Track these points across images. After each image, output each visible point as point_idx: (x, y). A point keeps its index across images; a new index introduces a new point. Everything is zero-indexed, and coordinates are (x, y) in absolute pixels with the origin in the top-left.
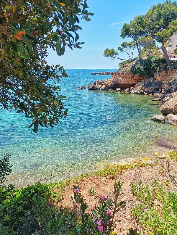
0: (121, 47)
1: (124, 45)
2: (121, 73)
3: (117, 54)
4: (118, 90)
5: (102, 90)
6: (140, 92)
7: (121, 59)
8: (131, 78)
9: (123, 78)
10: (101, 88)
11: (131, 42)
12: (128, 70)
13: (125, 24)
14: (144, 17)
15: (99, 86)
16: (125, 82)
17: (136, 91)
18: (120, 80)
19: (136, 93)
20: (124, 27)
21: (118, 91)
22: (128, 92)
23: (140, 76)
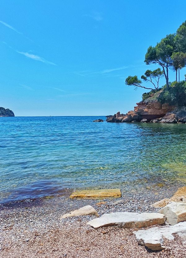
0: (145, 76)
1: (148, 73)
2: (146, 102)
3: (140, 82)
4: (144, 120)
5: (124, 121)
6: (173, 120)
7: (145, 88)
8: (159, 108)
9: (149, 108)
10: (123, 120)
11: (156, 70)
12: (155, 99)
13: (151, 48)
14: (173, 35)
15: (121, 118)
16: (151, 112)
17: (168, 120)
18: (145, 111)
19: (168, 123)
20: (149, 51)
21: (144, 122)
22: (156, 122)
23: (170, 105)
